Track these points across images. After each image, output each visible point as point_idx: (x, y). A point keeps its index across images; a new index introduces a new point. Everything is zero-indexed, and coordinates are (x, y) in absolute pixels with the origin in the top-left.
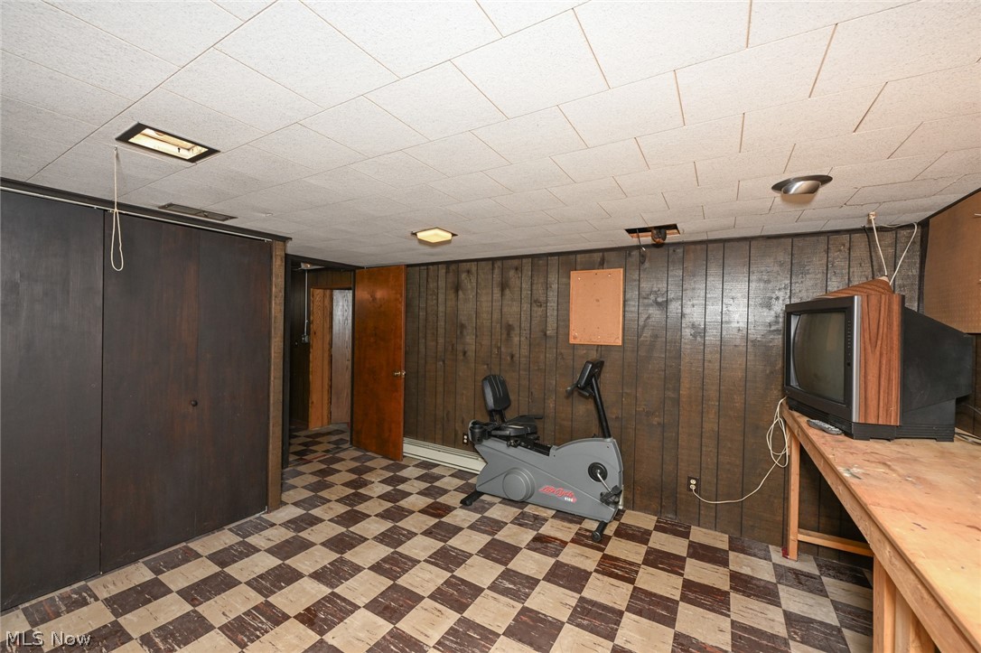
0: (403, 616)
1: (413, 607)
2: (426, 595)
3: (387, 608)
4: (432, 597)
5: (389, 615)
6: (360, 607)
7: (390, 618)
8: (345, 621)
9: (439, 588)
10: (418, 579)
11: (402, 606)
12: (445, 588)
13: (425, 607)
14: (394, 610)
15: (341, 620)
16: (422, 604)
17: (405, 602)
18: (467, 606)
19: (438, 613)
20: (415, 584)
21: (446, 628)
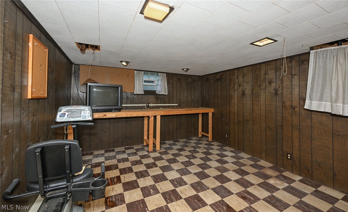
0: (194, 196)
1: (190, 197)
2: (183, 200)
3: (199, 201)
4: (181, 198)
5: (199, 198)
6: (209, 205)
7: (198, 197)
8: (215, 202)
9: (176, 200)
10: (182, 208)
11: (193, 199)
12: (174, 199)
13: (185, 195)
14: (197, 199)
15: (216, 203)
16: (186, 197)
17: (191, 200)
18: (171, 191)
19: (182, 192)
20: (185, 207)
21: (182, 187)
